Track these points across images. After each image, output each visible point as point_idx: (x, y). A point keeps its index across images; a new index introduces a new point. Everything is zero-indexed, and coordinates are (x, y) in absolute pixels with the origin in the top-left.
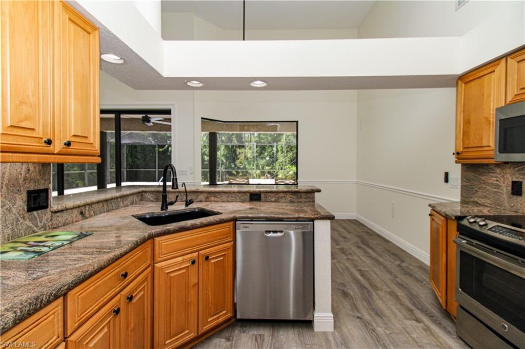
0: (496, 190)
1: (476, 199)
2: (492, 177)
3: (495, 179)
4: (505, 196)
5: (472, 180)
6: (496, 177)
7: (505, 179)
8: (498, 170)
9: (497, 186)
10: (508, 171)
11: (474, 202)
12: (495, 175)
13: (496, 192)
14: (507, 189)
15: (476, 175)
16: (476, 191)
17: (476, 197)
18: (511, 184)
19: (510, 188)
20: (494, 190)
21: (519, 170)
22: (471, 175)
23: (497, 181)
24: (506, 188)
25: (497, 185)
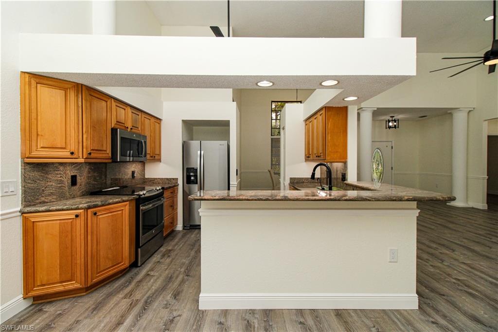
0: (60, 185)
1: (43, 199)
2: (57, 174)
3: (59, 176)
4: (67, 188)
5: (38, 180)
6: (60, 174)
7: (66, 175)
8: (61, 168)
9: (61, 182)
10: (68, 167)
11: (40, 203)
12: (59, 172)
13: (60, 187)
14: (68, 183)
15: (42, 174)
16: (43, 190)
17: (42, 196)
18: (70, 178)
19: (70, 181)
20: (59, 185)
21: (74, 167)
22: (36, 174)
23: (61, 177)
24: (67, 181)
25: (61, 180)
